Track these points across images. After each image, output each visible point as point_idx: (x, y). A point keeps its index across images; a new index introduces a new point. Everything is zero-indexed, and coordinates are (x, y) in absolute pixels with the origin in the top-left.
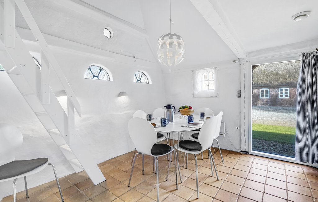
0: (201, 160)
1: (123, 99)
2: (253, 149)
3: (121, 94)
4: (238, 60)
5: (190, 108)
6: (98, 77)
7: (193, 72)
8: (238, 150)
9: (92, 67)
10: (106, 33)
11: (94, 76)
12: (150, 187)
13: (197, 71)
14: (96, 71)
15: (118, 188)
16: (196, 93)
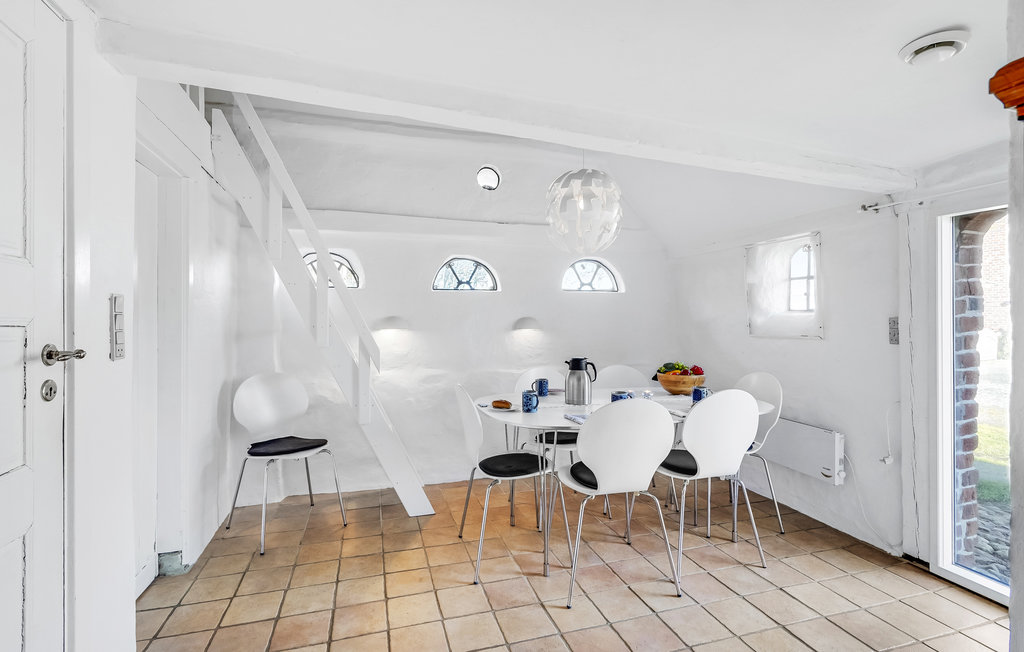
0: (703, 539)
1: (527, 336)
2: (958, 561)
3: (520, 324)
4: (886, 199)
5: (697, 371)
6: (468, 283)
7: (749, 251)
8: (891, 547)
9: (455, 262)
10: (487, 179)
11: (460, 283)
12: (497, 552)
13: (760, 249)
14: (464, 268)
15: (439, 534)
16: (759, 320)
